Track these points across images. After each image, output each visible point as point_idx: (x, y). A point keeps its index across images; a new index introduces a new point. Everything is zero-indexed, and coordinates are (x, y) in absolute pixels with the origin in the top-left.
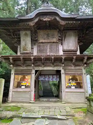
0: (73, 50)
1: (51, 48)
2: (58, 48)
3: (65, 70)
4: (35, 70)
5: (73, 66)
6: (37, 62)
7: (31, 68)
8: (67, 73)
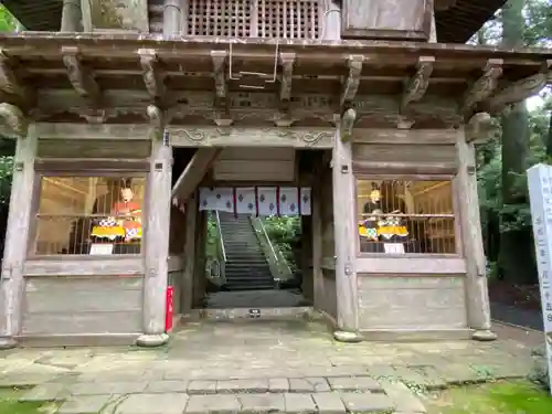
0: (405, 31)
1: (271, 19)
2: (313, 19)
3: (356, 149)
4: (174, 148)
5: (403, 125)
6: (186, 95)
7: (147, 132)
8: (364, 164)
